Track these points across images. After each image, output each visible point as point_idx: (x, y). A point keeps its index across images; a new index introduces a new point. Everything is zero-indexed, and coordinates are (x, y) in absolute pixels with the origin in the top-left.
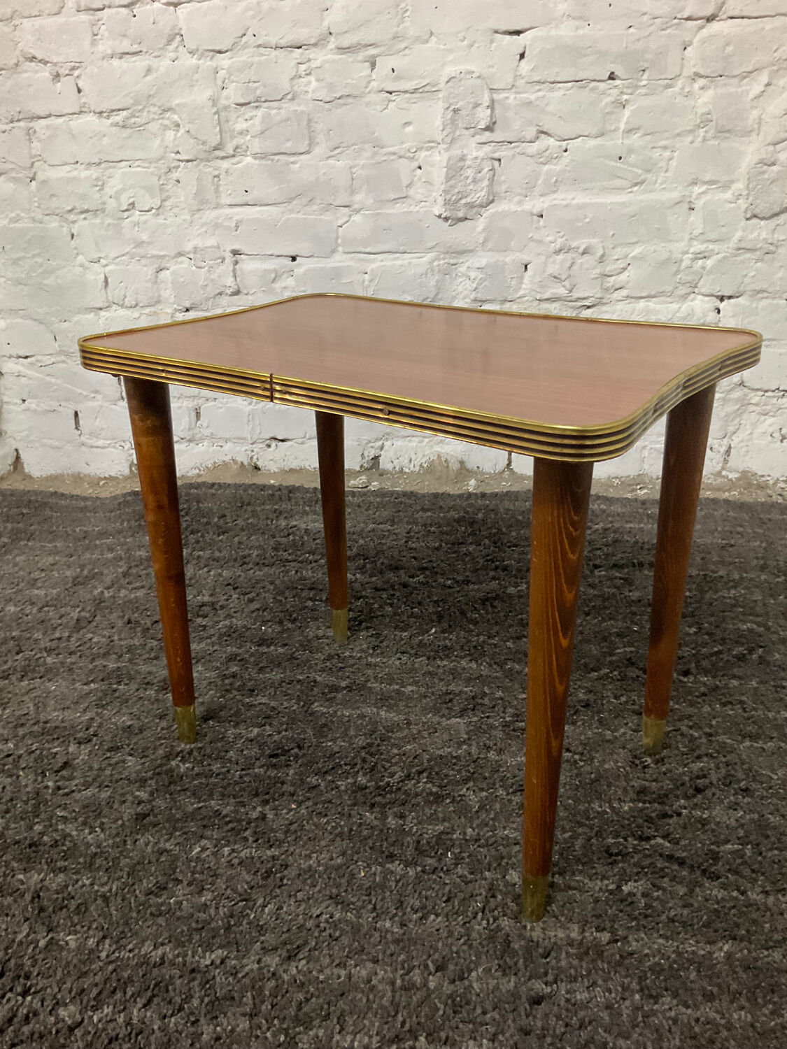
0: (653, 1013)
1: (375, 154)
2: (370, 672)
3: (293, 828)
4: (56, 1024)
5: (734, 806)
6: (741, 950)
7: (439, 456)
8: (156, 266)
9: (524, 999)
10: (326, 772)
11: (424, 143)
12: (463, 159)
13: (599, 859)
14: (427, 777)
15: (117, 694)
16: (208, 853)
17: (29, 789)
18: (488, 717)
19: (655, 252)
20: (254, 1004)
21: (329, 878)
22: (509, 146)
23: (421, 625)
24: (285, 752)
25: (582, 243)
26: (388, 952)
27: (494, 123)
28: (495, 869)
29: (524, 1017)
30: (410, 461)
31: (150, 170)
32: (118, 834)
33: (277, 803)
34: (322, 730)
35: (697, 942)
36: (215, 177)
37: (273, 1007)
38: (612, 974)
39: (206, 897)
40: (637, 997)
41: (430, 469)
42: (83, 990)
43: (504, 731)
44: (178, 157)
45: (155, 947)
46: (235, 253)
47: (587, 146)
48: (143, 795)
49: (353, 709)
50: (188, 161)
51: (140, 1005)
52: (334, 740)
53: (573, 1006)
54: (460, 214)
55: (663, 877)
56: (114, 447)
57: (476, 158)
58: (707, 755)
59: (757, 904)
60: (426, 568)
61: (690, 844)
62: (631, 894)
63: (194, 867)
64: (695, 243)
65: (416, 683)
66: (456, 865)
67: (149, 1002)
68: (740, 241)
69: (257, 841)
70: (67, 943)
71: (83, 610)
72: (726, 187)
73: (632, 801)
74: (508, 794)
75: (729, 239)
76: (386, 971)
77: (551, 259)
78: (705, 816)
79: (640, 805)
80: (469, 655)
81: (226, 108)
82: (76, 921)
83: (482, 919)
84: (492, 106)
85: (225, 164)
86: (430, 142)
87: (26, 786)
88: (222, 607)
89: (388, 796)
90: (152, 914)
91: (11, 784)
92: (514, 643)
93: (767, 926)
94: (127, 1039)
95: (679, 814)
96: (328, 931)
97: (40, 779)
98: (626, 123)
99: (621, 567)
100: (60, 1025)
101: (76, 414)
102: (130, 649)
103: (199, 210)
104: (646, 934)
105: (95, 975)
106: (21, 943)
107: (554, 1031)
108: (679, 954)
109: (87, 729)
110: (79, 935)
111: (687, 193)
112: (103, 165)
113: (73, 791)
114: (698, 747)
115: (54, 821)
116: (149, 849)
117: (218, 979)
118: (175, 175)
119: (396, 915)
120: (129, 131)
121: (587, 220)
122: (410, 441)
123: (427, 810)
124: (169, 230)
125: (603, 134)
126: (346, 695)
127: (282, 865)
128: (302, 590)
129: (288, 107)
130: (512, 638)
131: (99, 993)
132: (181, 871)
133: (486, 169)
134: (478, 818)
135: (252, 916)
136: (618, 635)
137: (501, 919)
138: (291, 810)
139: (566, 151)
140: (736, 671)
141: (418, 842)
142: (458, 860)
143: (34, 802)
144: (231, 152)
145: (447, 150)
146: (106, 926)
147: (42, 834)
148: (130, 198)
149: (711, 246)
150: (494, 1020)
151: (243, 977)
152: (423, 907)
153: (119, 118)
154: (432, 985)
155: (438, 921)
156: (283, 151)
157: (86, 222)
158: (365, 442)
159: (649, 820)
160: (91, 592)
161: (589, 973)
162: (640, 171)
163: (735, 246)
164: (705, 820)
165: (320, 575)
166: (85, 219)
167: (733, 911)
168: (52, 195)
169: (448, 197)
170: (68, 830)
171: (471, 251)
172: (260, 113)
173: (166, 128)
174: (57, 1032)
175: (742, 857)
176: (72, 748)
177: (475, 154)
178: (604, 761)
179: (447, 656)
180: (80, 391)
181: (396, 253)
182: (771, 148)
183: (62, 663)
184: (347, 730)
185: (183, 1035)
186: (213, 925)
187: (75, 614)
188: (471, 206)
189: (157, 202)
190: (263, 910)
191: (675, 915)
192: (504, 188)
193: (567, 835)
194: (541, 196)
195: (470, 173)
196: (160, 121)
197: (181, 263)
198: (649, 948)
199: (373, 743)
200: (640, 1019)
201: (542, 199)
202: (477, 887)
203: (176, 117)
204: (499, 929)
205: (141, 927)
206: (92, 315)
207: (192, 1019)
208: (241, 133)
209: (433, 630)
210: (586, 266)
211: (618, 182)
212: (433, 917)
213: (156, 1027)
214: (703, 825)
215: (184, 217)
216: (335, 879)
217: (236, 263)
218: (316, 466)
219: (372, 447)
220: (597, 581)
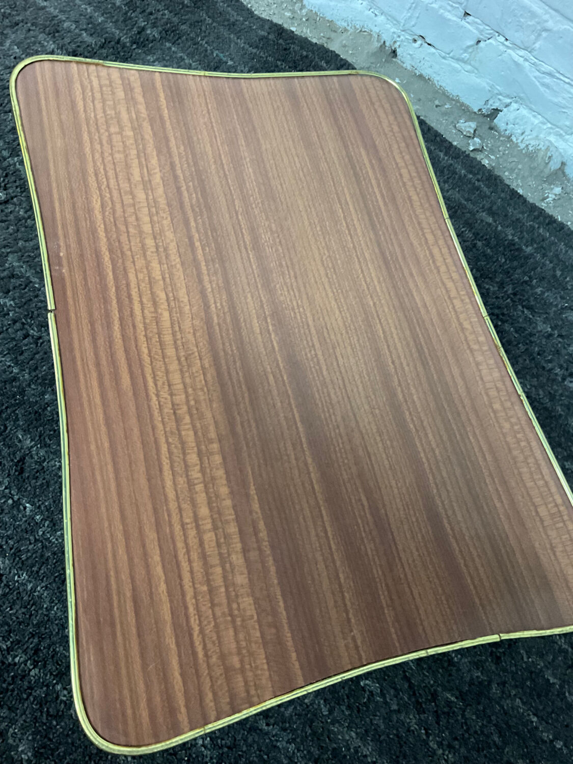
7: (548, 149)
30: (523, 134)
35: (373, 750)
38: (310, 739)
41: (531, 157)
42: (20, 551)
51: (43, 584)
59: (428, 749)
62: (363, 688)
70: (25, 510)
78: (456, 658)
82: (37, 494)
94: (26, 604)
105: (30, 544)
110: (34, 507)
122: (534, 116)
131: (27, 559)
147: (48, 405)
158: (496, 91)
161: (298, 729)
164: (453, 662)
175: (450, 708)
218: (443, 85)
219: (499, 100)
220: (560, 392)
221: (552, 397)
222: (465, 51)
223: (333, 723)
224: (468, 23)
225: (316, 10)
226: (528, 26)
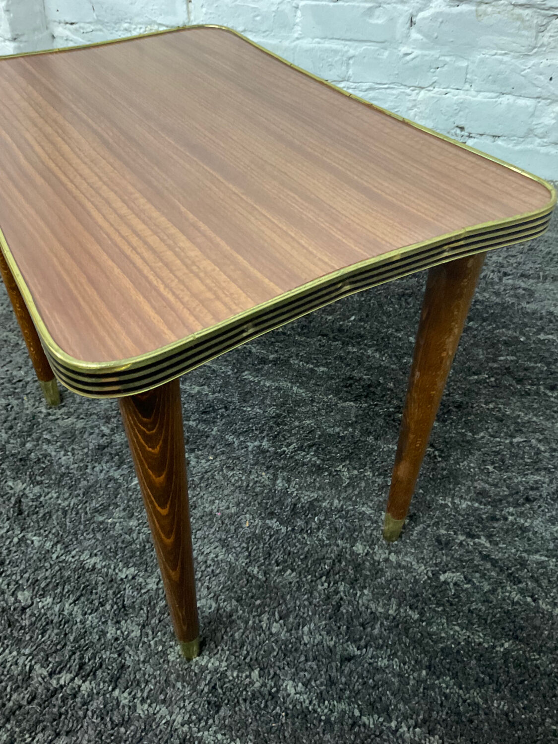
0: (432, 687)
2: (293, 349)
3: (207, 476)
4: (14, 603)
6: (518, 650)
9: (338, 657)
10: (240, 433)
13: (429, 546)
14: (315, 451)
17: (28, 412)
18: (376, 405)
20: (148, 617)
21: (223, 523)
24: (215, 411)
26: (250, 594)
28: (347, 539)
29: (334, 670)
32: (82, 460)
33: (200, 453)
35: (485, 635)
37: (160, 621)
38: (411, 648)
39: (133, 523)
40: (424, 672)
42: (37, 580)
43: (385, 420)
45: (91, 556)
48: (106, 430)
49: (274, 381)
51: (71, 601)
52: (252, 406)
53: (374, 669)
55: (475, 573)
58: (545, 469)
59: (543, 613)
61: (506, 548)
62: (446, 582)
63: (131, 496)
65: (327, 365)
66: (318, 529)
67: (78, 599)
70: (32, 542)
73: (472, 500)
74: (374, 476)
76: (244, 612)
78: (527, 524)
79: (476, 505)
80: (377, 345)
82: (42, 525)
83: (325, 581)
87: (27, 409)
89: (282, 461)
90: (93, 529)
91: (18, 405)
93: (546, 632)
94: (58, 625)
95: (506, 519)
97: (37, 404)
99: (528, 277)
100: (17, 605)
104: (447, 620)
105: (47, 570)
107: (353, 688)
108: (468, 643)
110: (41, 538)
113: (58, 419)
114: (541, 460)
115: (40, 442)
116: (102, 476)
117: (127, 591)
119: (263, 564)
123: (308, 479)
126: (271, 368)
131: (47, 585)
132: (121, 498)
134: (346, 492)
136: (506, 343)
137: (339, 583)
138: (209, 460)
141: (295, 505)
142: (321, 526)
143: (29, 423)
146: (61, 533)
147: (31, 451)
150: (312, 668)
151: (145, 593)
152: (285, 562)
154: (274, 630)
155: (292, 575)
159: (480, 520)
161: (394, 644)
164: (526, 528)
170: (49, 451)
174: (15, 609)
175: (545, 568)
179: (358, 343)
184: (265, 398)
185: (95, 630)
186: (133, 546)
191: (475, 609)
198: (446, 633)
199: (281, 415)
200: (421, 690)
202: (329, 551)
204: (337, 592)
205: (85, 538)
207: (103, 620)
209: (353, 318)
212: (289, 571)
213: (78, 620)
214: (523, 532)
216: (227, 525)
220: (502, 288)
221: (497, 294)
223: (429, 624)
226: (336, 62)
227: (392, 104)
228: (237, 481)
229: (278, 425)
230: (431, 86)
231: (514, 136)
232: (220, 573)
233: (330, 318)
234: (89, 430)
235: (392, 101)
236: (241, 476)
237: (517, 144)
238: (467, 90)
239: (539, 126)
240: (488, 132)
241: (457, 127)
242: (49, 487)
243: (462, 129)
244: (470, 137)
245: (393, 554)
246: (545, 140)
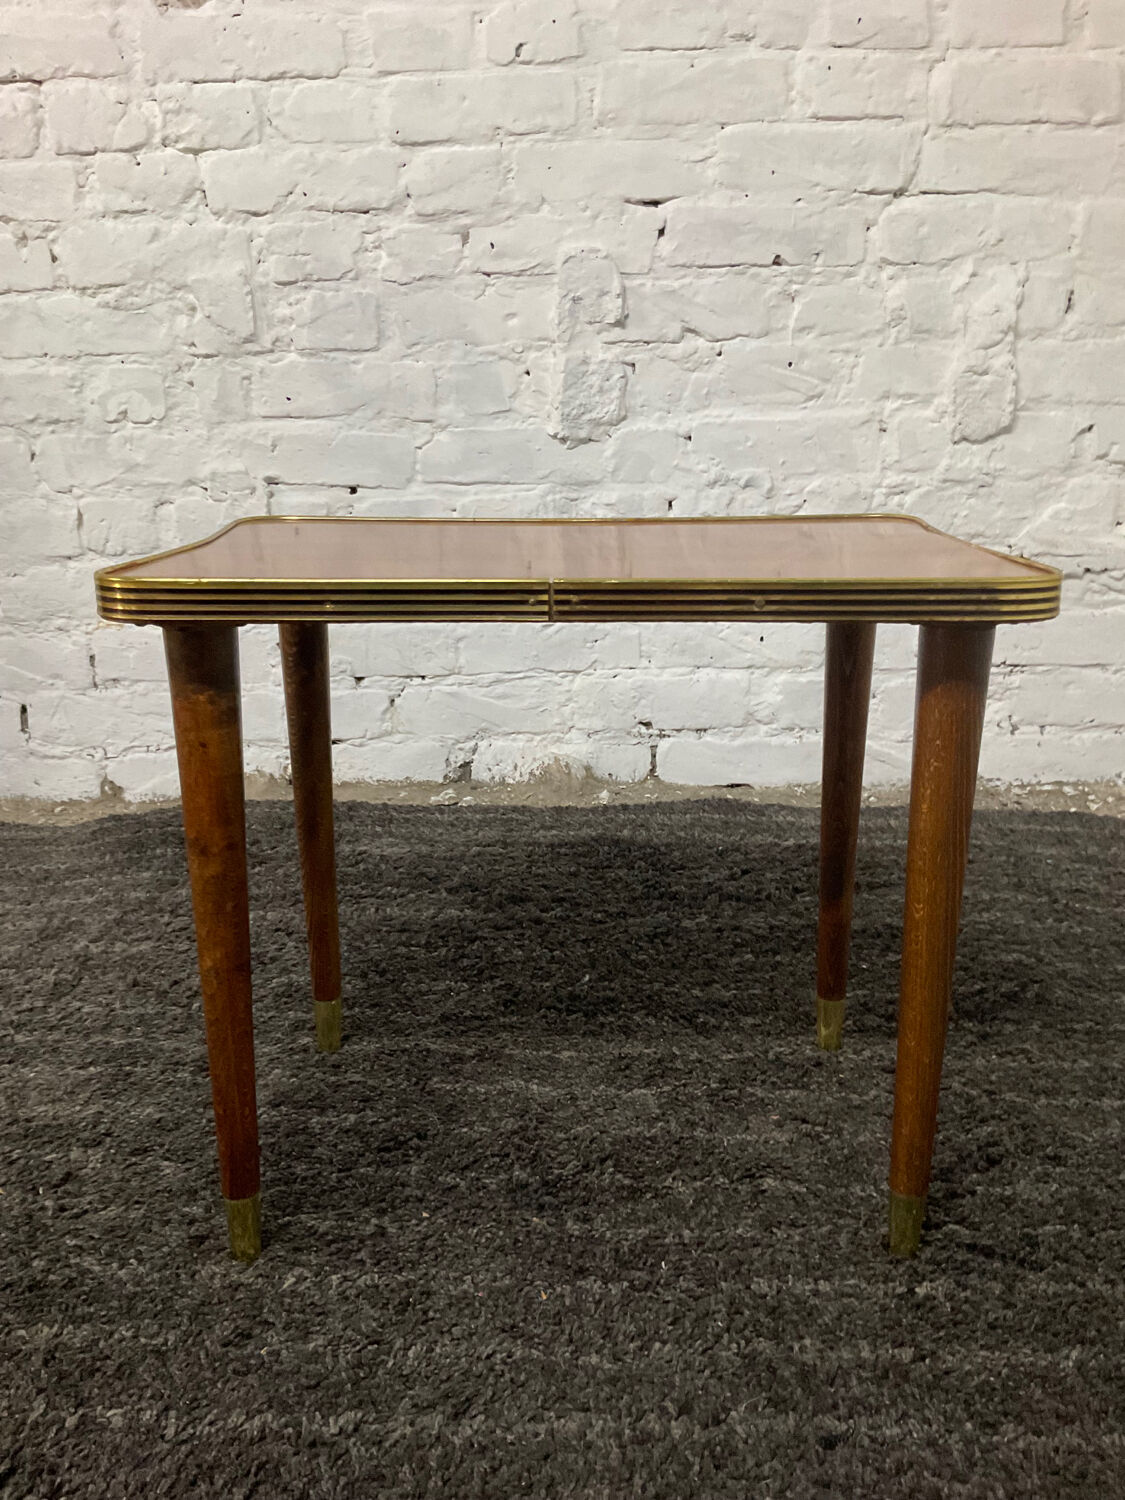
0: (994, 1446)
1: (467, 354)
3: (429, 1243)
5: (1044, 1178)
6: (1095, 1356)
7: (557, 760)
8: (156, 498)
9: (812, 1440)
10: (466, 1167)
11: (533, 340)
12: (585, 362)
13: (875, 1256)
14: (614, 1166)
15: (132, 1080)
16: (307, 1283)
17: (15, 1213)
18: (685, 1085)
19: (838, 484)
21: (496, 1306)
22: (646, 347)
23: (568, 971)
24: (400, 1144)
25: (745, 473)
26: (603, 1396)
27: (627, 317)
28: (733, 1278)
29: (816, 1466)
30: (516, 767)
31: (152, 368)
32: (165, 1266)
33: (400, 1212)
34: (449, 1113)
35: (1034, 1351)
36: (245, 378)
37: (445, 1484)
38: (927, 1401)
39: (316, 1343)
40: (969, 1426)
41: (544, 778)
43: (712, 1102)
44: (193, 350)
45: (250, 1417)
46: (271, 481)
47: (748, 349)
48: (196, 1210)
49: (491, 1084)
50: (207, 356)
52: (470, 1125)
53: (882, 1445)
54: (583, 434)
55: (968, 1273)
56: (79, 757)
57: (603, 361)
58: (993, 1117)
59: (1102, 1298)
60: (563, 899)
61: (995, 1229)
62: (928, 1297)
63: (290, 1304)
64: (889, 473)
66: (677, 1276)
68: (947, 470)
69: (377, 1263)
70: (109, 1421)
71: (61, 970)
72: (926, 401)
74: (732, 1182)
75: (932, 468)
76: (605, 1421)
77: (704, 494)
78: (1007, 1193)
80: (644, 1007)
81: (263, 287)
82: (119, 1389)
83: (730, 1343)
84: (623, 294)
85: (259, 362)
86: (540, 339)
87: (10, 1209)
88: (273, 960)
89: (562, 1194)
90: (235, 1372)
92: (702, 991)
95: (973, 1193)
96: (508, 1376)
97: (30, 1197)
98: (796, 320)
101: (24, 709)
102: (141, 1019)
103: (220, 423)
104: (961, 1345)
105: (161, 1461)
106: (36, 1424)
107: (863, 1480)
108: (1013, 1368)
109: (95, 1127)
110: (126, 1408)
111: (877, 410)
112: (83, 360)
113: (86, 1212)
114: (980, 1108)
115: (62, 1254)
116: (217, 1282)
117: (354, 1452)
118: (187, 375)
119: (603, 1346)
120: (123, 314)
121: (749, 444)
122: (514, 740)
123: (621, 1209)
124: (176, 449)
125: (766, 335)
126: (476, 1065)
127: (422, 1294)
128: (389, 932)
129: (349, 289)
130: (698, 984)
132: (270, 1311)
133: (617, 376)
134: (696, 1214)
135: (390, 1364)
137: (755, 1340)
138: (422, 1220)
139: (720, 354)
140: (1009, 1014)
141: (617, 1251)
142: (678, 1271)
144: (269, 346)
145: (565, 350)
146: (167, 1393)
147: (47, 1271)
148: (121, 404)
149: (910, 478)
150: (775, 1472)
151: (393, 1446)
152: (641, 1334)
153: (110, 296)
154: (676, 1433)
155: (666, 1349)
156: (340, 346)
157: (53, 436)
158: (451, 742)
160: (70, 947)
161: (894, 1403)
162: (816, 382)
163: (942, 477)
164: (1008, 1197)
165: (412, 912)
166: (53, 432)
167: (1074, 1309)
168: (7, 398)
169: (567, 410)
170: (86, 1265)
171: (597, 483)
172: (310, 295)
173: (177, 311)
175: (1069, 1240)
176: (75, 1154)
177: (601, 356)
178: (855, 1134)
179: (612, 1010)
180: (31, 676)
181: (496, 483)
182: (982, 352)
183: (40, 1042)
184: (486, 1111)
186: (333, 1379)
187: (50, 977)
188: (597, 423)
189: (160, 411)
190: (405, 1355)
191: (996, 1319)
192: (640, 400)
193: (824, 1229)
194: (689, 411)
195: (595, 380)
196: (169, 302)
197: (192, 494)
198: (971, 1363)
199: (527, 1126)
200: (978, 1455)
201: (690, 416)
202: (713, 1302)
203: (191, 297)
204: (756, 1353)
205: (222, 1391)
206: (56, 567)
208: (283, 321)
209: (587, 978)
210: (750, 502)
211: (789, 396)
212: (657, 1345)
214: (1008, 1205)
215: (198, 432)
216: (505, 1307)
217: (271, 495)
218: (380, 777)
219: (461, 749)
222: (383, 720)
224: (366, 687)
225: (150, 797)
226: (438, 647)
227: (534, 700)
228: (492, 1240)
229: (530, 1141)
230: (590, 667)
231: (727, 726)
232: (527, 1380)
233: (548, 984)
234: (158, 1217)
235: (532, 697)
236: (494, 1230)
237: (734, 737)
238: (646, 668)
239: (760, 707)
240: (687, 726)
241: (641, 723)
242: (110, 1322)
243: (648, 725)
244: (662, 736)
245: (822, 1282)
246: (774, 726)
